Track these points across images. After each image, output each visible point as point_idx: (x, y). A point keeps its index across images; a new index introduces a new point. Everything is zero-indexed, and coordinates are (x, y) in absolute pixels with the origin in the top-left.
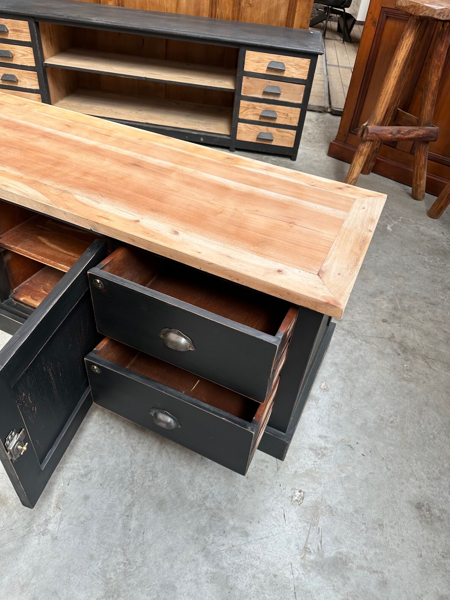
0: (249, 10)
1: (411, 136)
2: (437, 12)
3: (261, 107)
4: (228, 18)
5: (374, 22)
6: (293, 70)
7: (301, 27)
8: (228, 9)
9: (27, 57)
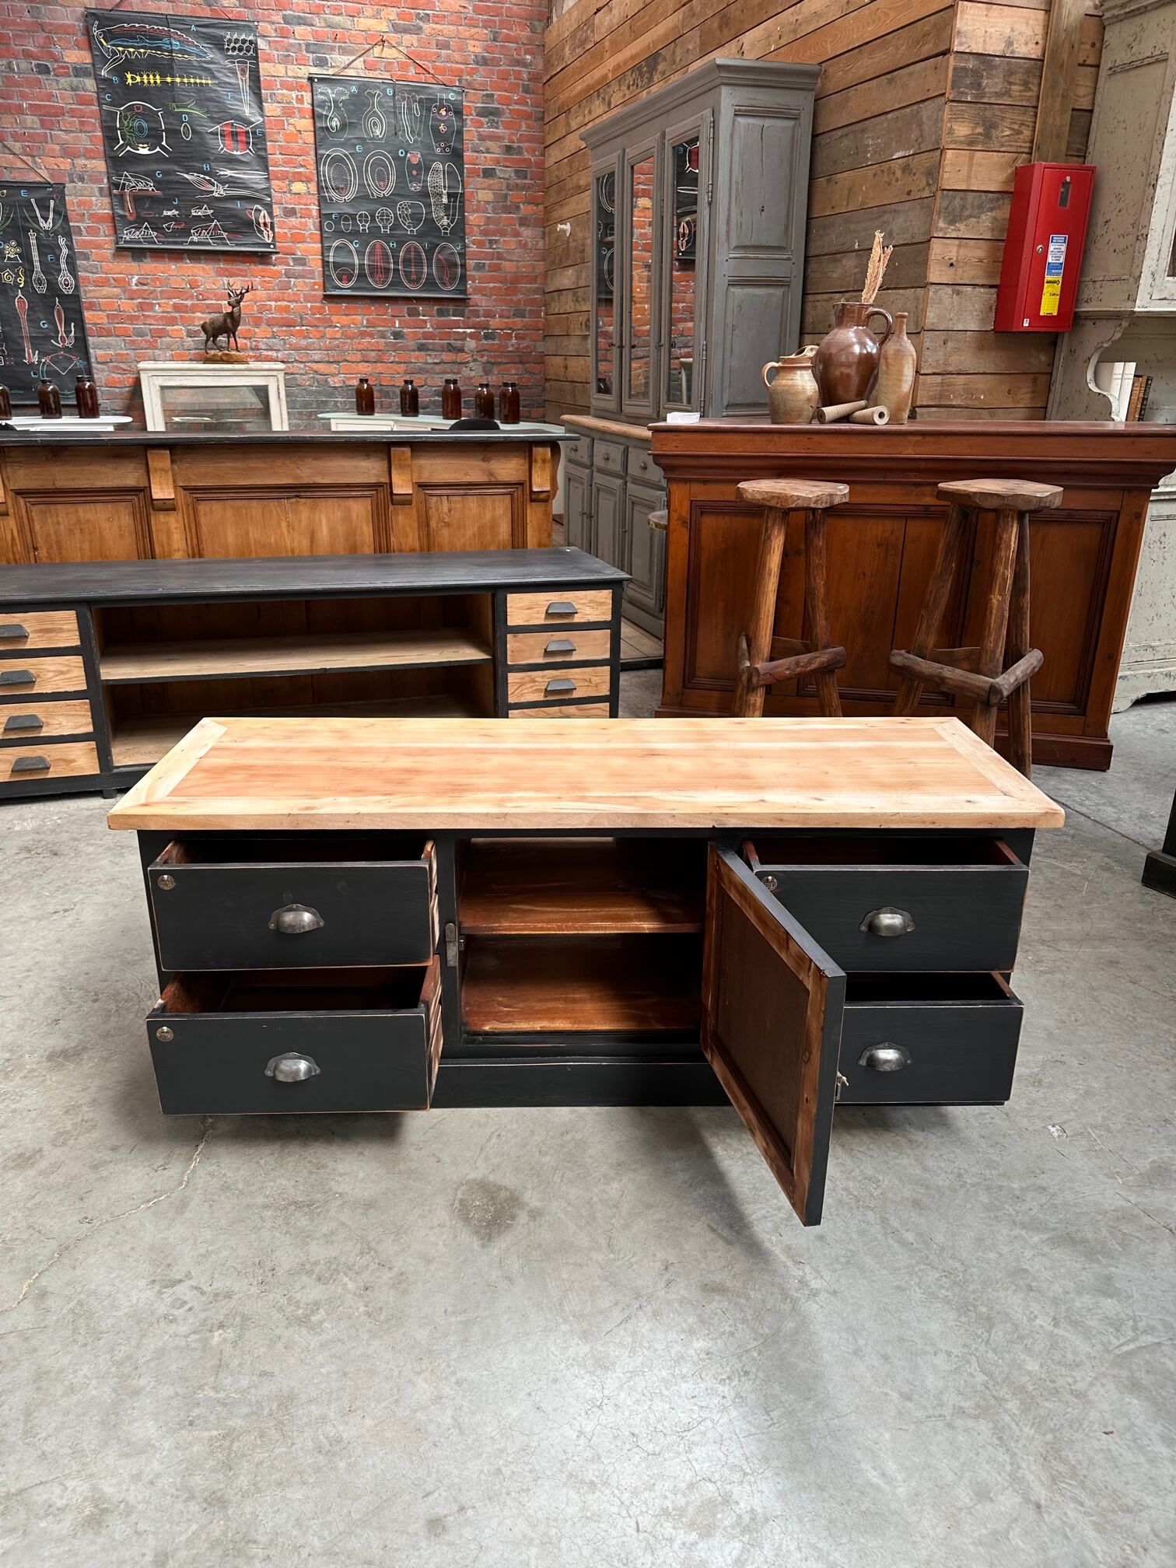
0: (445, 532)
1: (813, 666)
2: (813, 500)
3: (543, 678)
4: (413, 550)
5: (687, 524)
6: (588, 610)
7: (540, 545)
8: (411, 536)
9: (67, 676)
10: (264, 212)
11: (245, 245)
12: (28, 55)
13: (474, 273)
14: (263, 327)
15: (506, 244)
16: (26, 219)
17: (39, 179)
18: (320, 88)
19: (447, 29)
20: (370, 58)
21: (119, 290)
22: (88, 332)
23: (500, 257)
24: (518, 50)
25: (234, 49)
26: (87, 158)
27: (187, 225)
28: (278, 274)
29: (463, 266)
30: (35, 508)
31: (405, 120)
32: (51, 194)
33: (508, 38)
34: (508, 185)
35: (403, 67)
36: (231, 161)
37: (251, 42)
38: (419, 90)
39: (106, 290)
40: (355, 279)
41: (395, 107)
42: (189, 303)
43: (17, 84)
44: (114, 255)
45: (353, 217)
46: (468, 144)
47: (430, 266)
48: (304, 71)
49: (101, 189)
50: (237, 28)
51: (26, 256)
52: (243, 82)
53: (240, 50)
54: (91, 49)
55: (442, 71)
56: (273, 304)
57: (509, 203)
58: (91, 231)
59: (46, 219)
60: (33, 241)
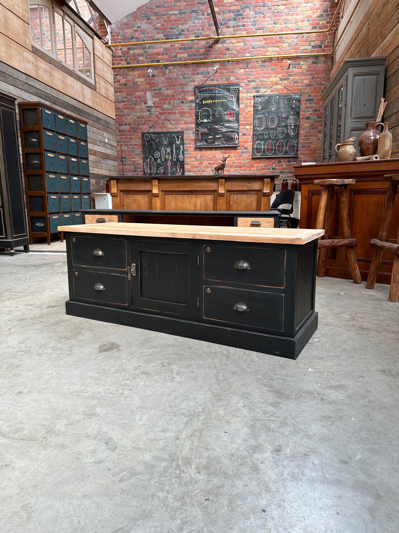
4: (224, 208)
5: (306, 198)
10: (237, 135)
11: (230, 145)
12: (179, 99)
13: (301, 149)
14: (233, 168)
15: (313, 139)
16: (173, 141)
17: (178, 131)
18: (257, 99)
19: (297, 77)
20: (272, 89)
21: (194, 159)
22: (185, 171)
23: (310, 143)
24: (320, 81)
25: (233, 91)
26: (190, 124)
27: (215, 139)
28: (238, 153)
29: (297, 147)
30: (125, 195)
31: (282, 105)
32: (180, 134)
33: (317, 78)
34: (315, 121)
35: (282, 90)
36: (229, 121)
37: (238, 89)
38: (286, 96)
39: (191, 159)
40: (262, 152)
41: (279, 102)
42: (213, 162)
43: (176, 107)
44: (195, 150)
45: (263, 134)
46: (302, 110)
47: (286, 147)
48: (252, 95)
49: (193, 132)
50: (234, 85)
51: (172, 151)
52: (234, 100)
53: (234, 91)
54: (195, 96)
55: (295, 90)
56: (236, 161)
57: (314, 126)
58: (190, 144)
59: (178, 141)
60: (174, 147)
